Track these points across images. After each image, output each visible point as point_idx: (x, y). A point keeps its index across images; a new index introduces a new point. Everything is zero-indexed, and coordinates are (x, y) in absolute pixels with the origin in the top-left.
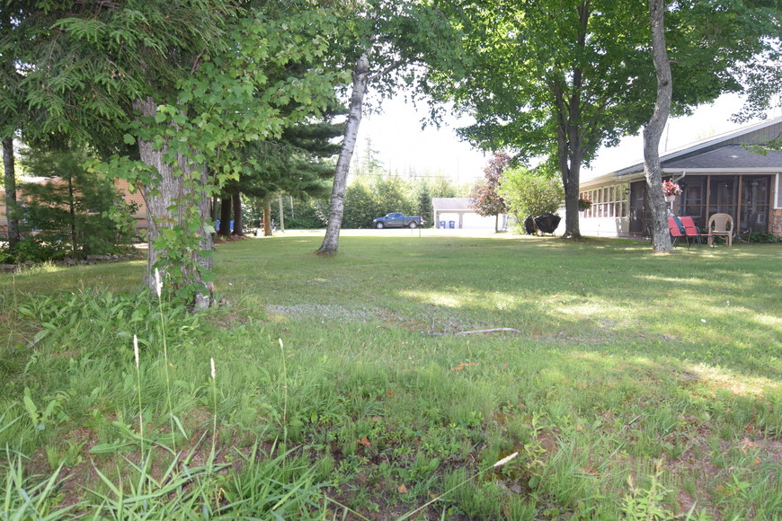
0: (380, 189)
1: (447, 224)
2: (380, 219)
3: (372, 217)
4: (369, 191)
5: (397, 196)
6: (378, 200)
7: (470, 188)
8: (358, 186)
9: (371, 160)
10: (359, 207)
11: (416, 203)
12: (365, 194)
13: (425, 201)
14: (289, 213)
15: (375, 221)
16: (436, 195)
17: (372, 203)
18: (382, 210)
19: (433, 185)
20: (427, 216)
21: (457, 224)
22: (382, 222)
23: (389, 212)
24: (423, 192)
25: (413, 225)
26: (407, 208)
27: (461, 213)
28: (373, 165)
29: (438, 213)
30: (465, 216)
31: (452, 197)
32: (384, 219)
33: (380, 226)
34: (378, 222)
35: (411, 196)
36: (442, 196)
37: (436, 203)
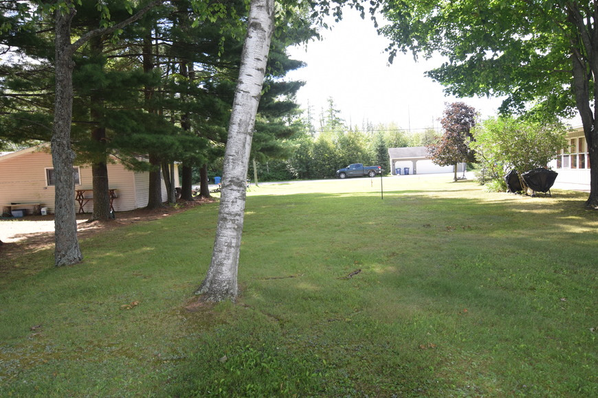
0: (342, 144)
1: (402, 171)
2: (343, 170)
3: (335, 168)
4: (332, 146)
5: (357, 149)
6: (340, 153)
7: (421, 138)
8: (322, 142)
9: (334, 119)
10: (324, 160)
11: (374, 153)
12: (328, 149)
13: (382, 151)
14: (264, 168)
15: (338, 171)
16: (391, 145)
17: (335, 155)
18: (344, 162)
19: (388, 136)
20: (385, 165)
21: (411, 171)
22: (344, 173)
23: (350, 163)
24: (379, 144)
25: (372, 174)
26: (366, 159)
27: (414, 161)
28: (335, 122)
29: (394, 161)
30: (418, 163)
31: (405, 146)
32: (345, 170)
33: (343, 176)
34: (341, 173)
35: (369, 147)
36: (396, 146)
37: (391, 152)
